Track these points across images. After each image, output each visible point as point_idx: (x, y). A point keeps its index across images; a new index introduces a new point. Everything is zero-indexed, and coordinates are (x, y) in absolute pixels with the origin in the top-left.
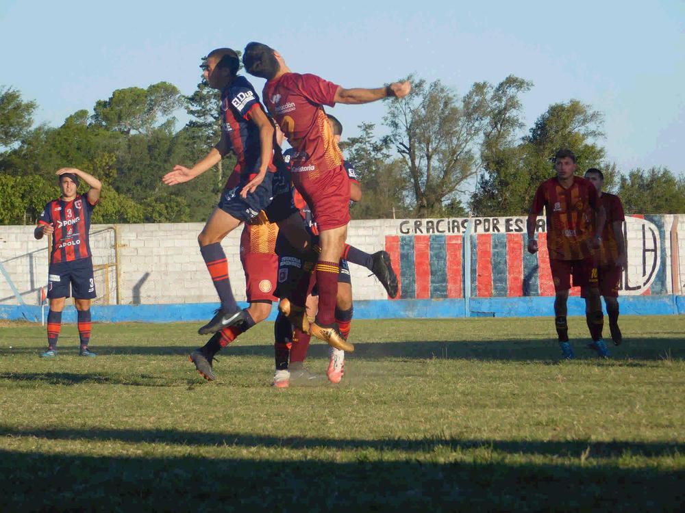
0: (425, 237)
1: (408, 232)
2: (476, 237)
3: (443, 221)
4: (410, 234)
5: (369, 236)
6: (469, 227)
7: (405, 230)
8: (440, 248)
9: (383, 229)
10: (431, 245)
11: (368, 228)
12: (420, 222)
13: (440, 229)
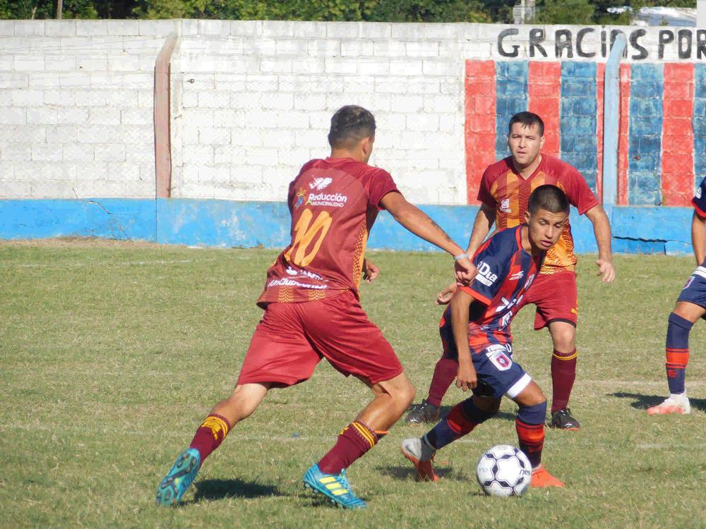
0: (551, 65)
1: (515, 54)
2: (661, 71)
3: (591, 30)
4: (520, 57)
5: (431, 59)
6: (646, 48)
7: (508, 49)
8: (584, 92)
9: (460, 45)
10: (563, 84)
11: (430, 41)
12: (541, 31)
13: (585, 49)
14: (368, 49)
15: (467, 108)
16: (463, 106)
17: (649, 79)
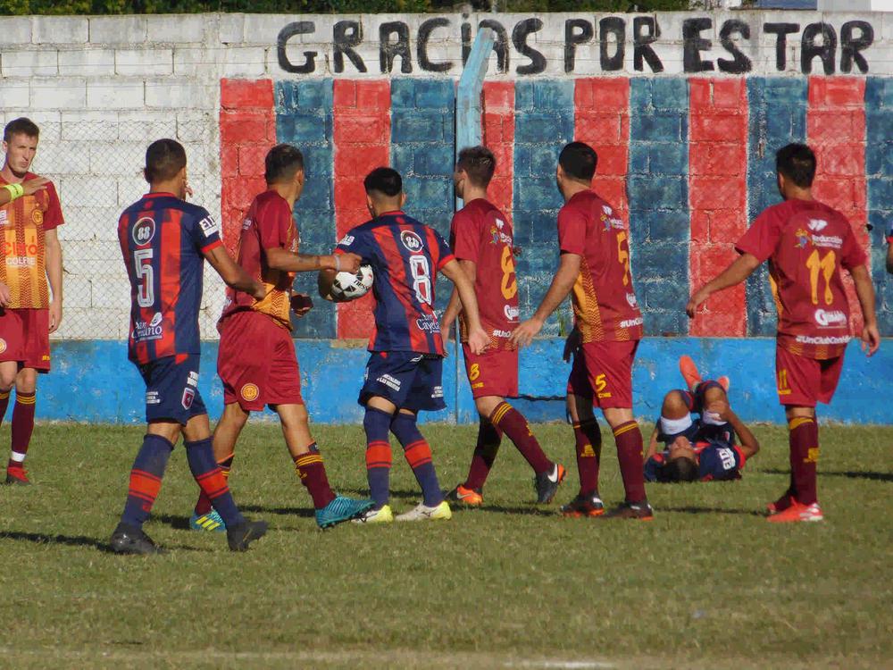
0: (373, 85)
1: (309, 67)
2: (569, 93)
3: (444, 23)
4: (318, 73)
5: (158, 79)
6: (544, 52)
7: (296, 59)
8: (432, 134)
9: (211, 54)
10: (395, 121)
11: (157, 46)
12: (355, 26)
13: (434, 56)
14: (48, 62)
15: (224, 168)
16: (217, 161)
17: (549, 109)
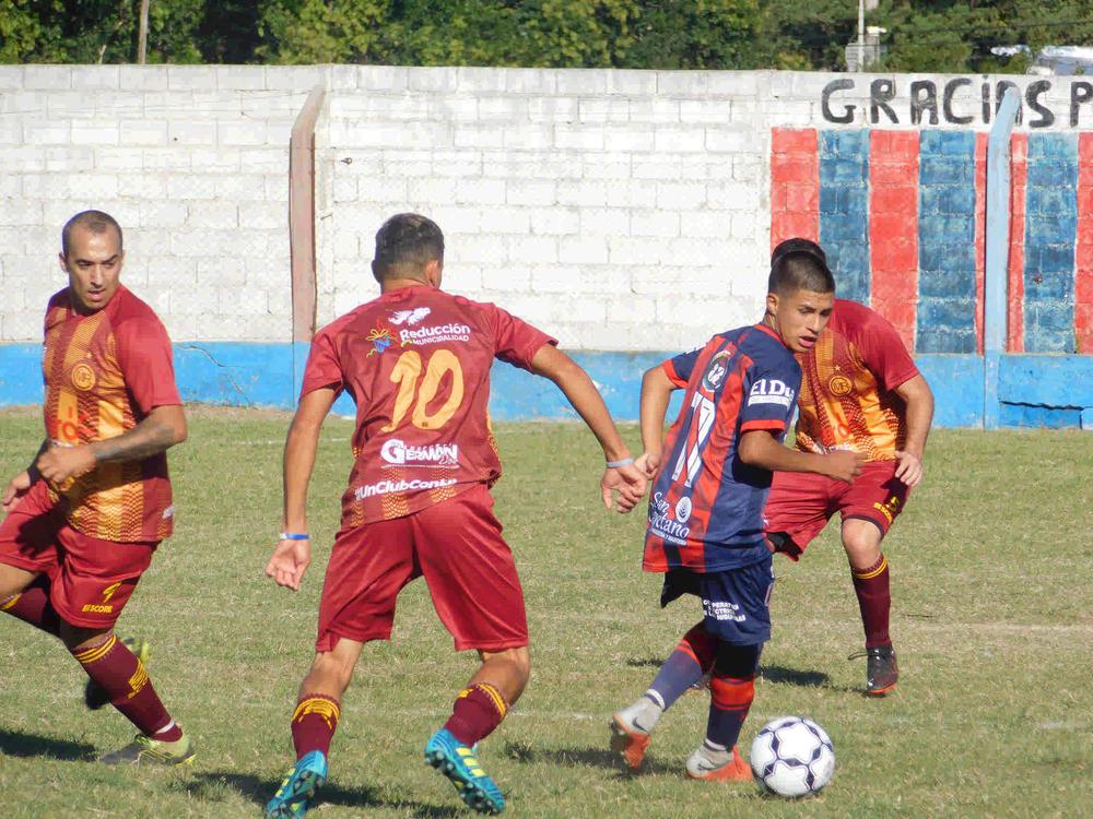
0: (904, 135)
1: (848, 119)
2: (1075, 144)
3: (967, 82)
4: (856, 124)
5: (717, 126)
6: (1052, 109)
7: (838, 110)
8: (956, 177)
9: (764, 105)
10: (923, 165)
11: (716, 98)
12: (889, 83)
13: (957, 111)
14: (620, 112)
15: (773, 205)
16: (768, 199)
17: (1056, 158)
